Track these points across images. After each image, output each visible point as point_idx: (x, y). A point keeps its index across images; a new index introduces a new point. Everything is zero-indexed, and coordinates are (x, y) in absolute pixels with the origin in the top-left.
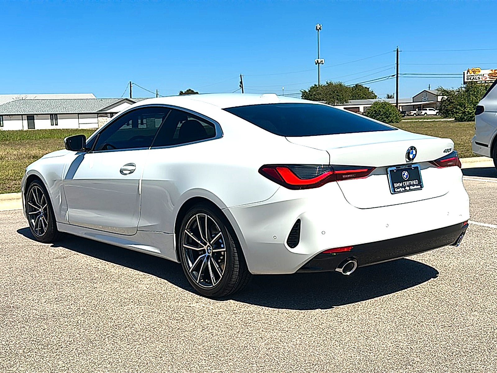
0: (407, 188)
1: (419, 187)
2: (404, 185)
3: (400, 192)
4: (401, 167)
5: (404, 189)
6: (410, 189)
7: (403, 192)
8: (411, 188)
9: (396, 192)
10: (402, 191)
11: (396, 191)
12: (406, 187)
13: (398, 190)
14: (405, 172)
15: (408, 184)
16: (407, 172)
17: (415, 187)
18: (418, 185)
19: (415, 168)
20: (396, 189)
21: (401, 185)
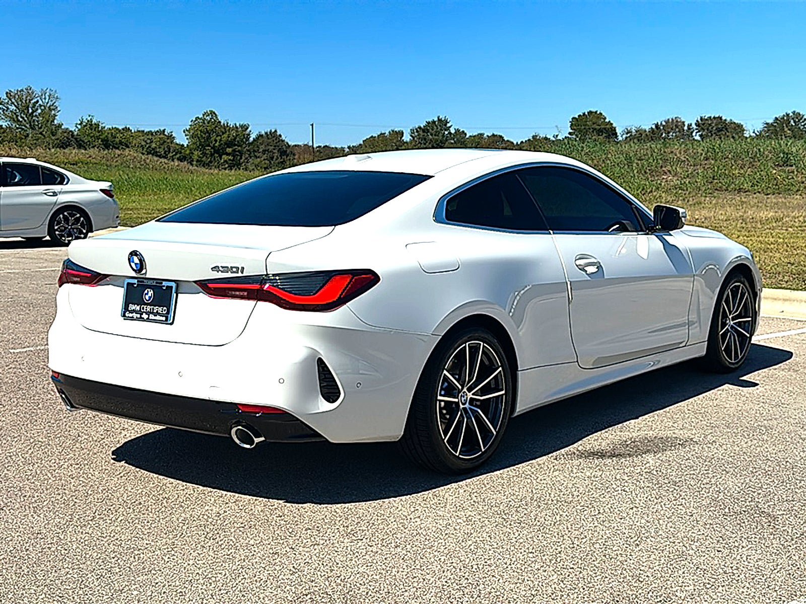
0: (145, 316)
1: (164, 319)
2: (142, 311)
3: (132, 319)
4: (145, 281)
5: (139, 316)
6: (148, 318)
7: (137, 319)
8: (150, 318)
9: (125, 316)
10: (135, 317)
11: (127, 315)
12: (144, 314)
13: (131, 315)
14: (149, 290)
15: (148, 310)
16: (152, 292)
17: (158, 318)
18: (163, 316)
19: (167, 287)
20: (128, 312)
21: (138, 308)
